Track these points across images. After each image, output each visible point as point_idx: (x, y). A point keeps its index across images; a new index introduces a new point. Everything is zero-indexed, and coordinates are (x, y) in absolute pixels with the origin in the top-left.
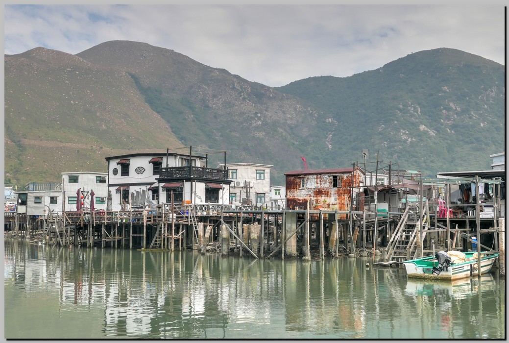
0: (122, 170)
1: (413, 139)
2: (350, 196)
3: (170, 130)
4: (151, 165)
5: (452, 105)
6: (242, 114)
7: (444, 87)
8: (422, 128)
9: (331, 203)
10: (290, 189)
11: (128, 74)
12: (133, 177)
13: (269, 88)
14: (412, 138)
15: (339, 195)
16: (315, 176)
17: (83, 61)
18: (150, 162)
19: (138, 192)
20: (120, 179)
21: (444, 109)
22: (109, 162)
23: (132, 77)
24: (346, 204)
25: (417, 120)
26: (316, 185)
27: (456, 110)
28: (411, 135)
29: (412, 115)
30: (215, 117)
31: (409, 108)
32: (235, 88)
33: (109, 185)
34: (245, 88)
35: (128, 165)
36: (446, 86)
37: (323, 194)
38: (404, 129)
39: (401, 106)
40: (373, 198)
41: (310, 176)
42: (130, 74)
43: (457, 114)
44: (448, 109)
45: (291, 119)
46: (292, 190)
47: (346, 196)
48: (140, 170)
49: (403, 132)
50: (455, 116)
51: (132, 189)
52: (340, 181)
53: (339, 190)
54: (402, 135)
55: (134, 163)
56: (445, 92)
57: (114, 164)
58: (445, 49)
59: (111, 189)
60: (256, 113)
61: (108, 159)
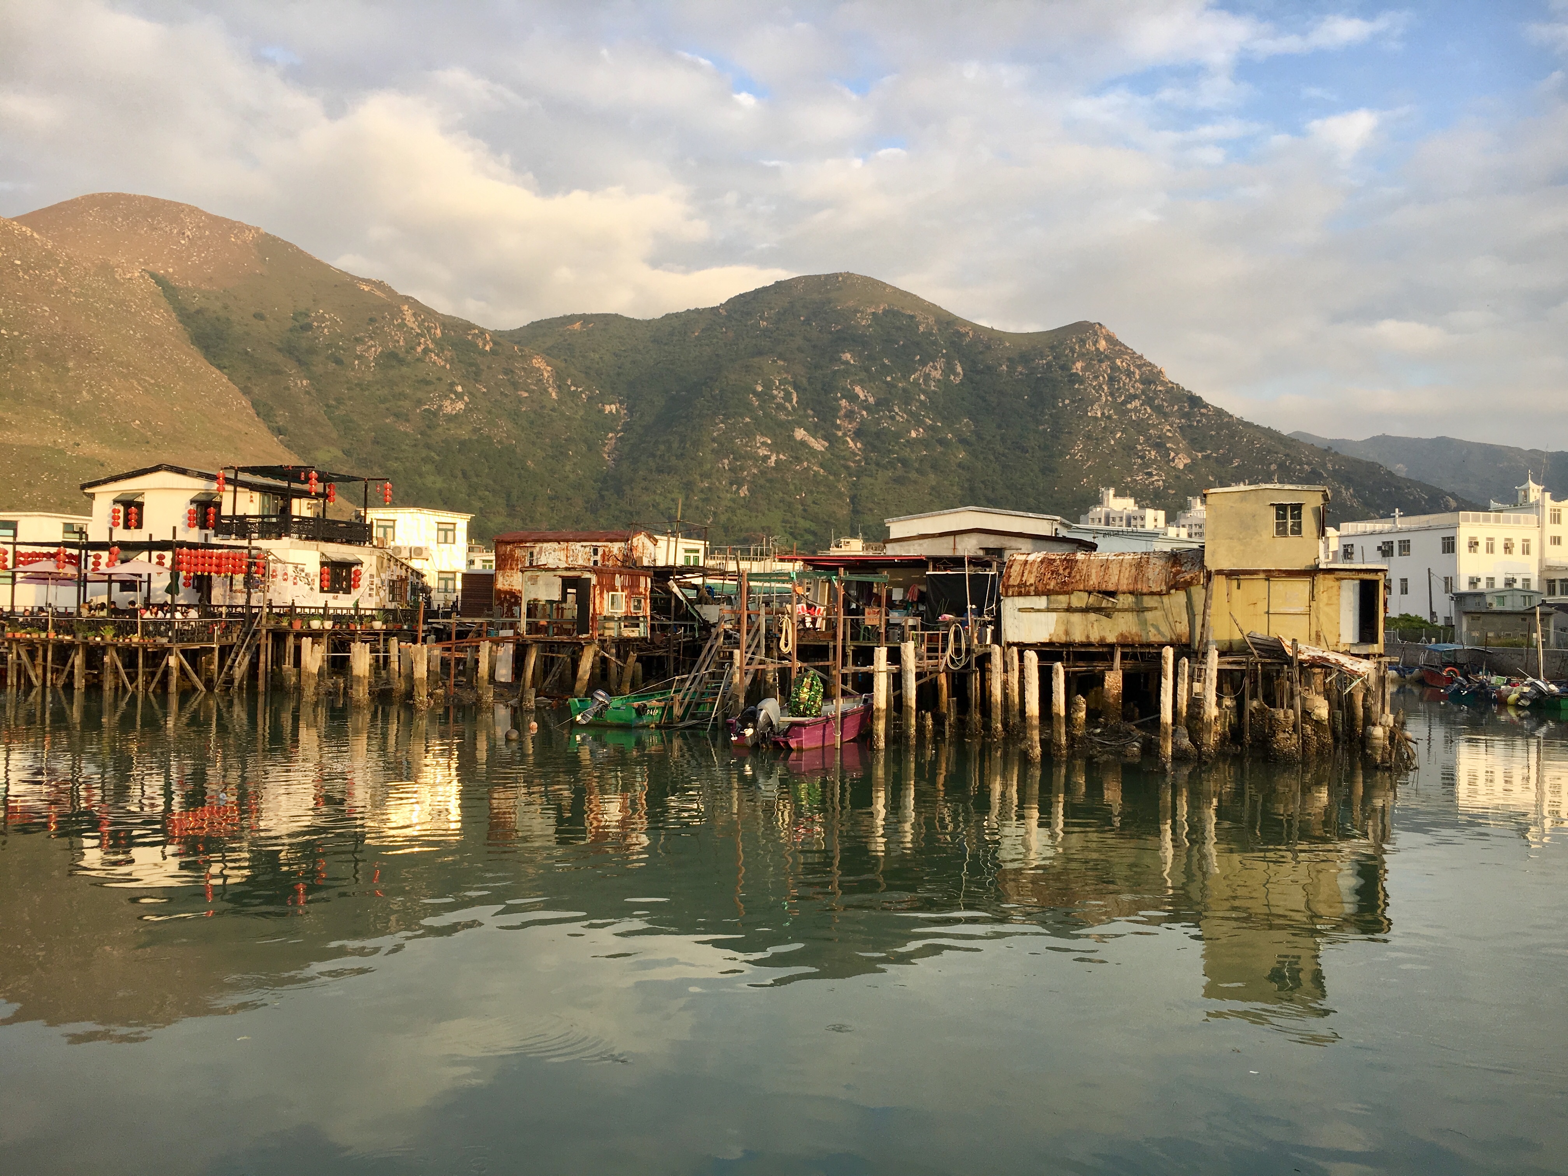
1: (781, 456)
3: (252, 411)
5: (858, 389)
7: (844, 352)
8: (800, 434)
11: (147, 276)
14: (778, 453)
17: (32, 235)
21: (843, 397)
23: (156, 282)
25: (790, 418)
27: (866, 401)
28: (775, 447)
29: (780, 407)
31: (775, 392)
32: (406, 325)
34: (429, 329)
36: (849, 351)
38: (762, 434)
39: (759, 388)
41: (545, 545)
42: (153, 276)
43: (867, 408)
44: (852, 398)
49: (762, 440)
50: (864, 413)
54: (759, 448)
56: (847, 363)
60: (453, 384)
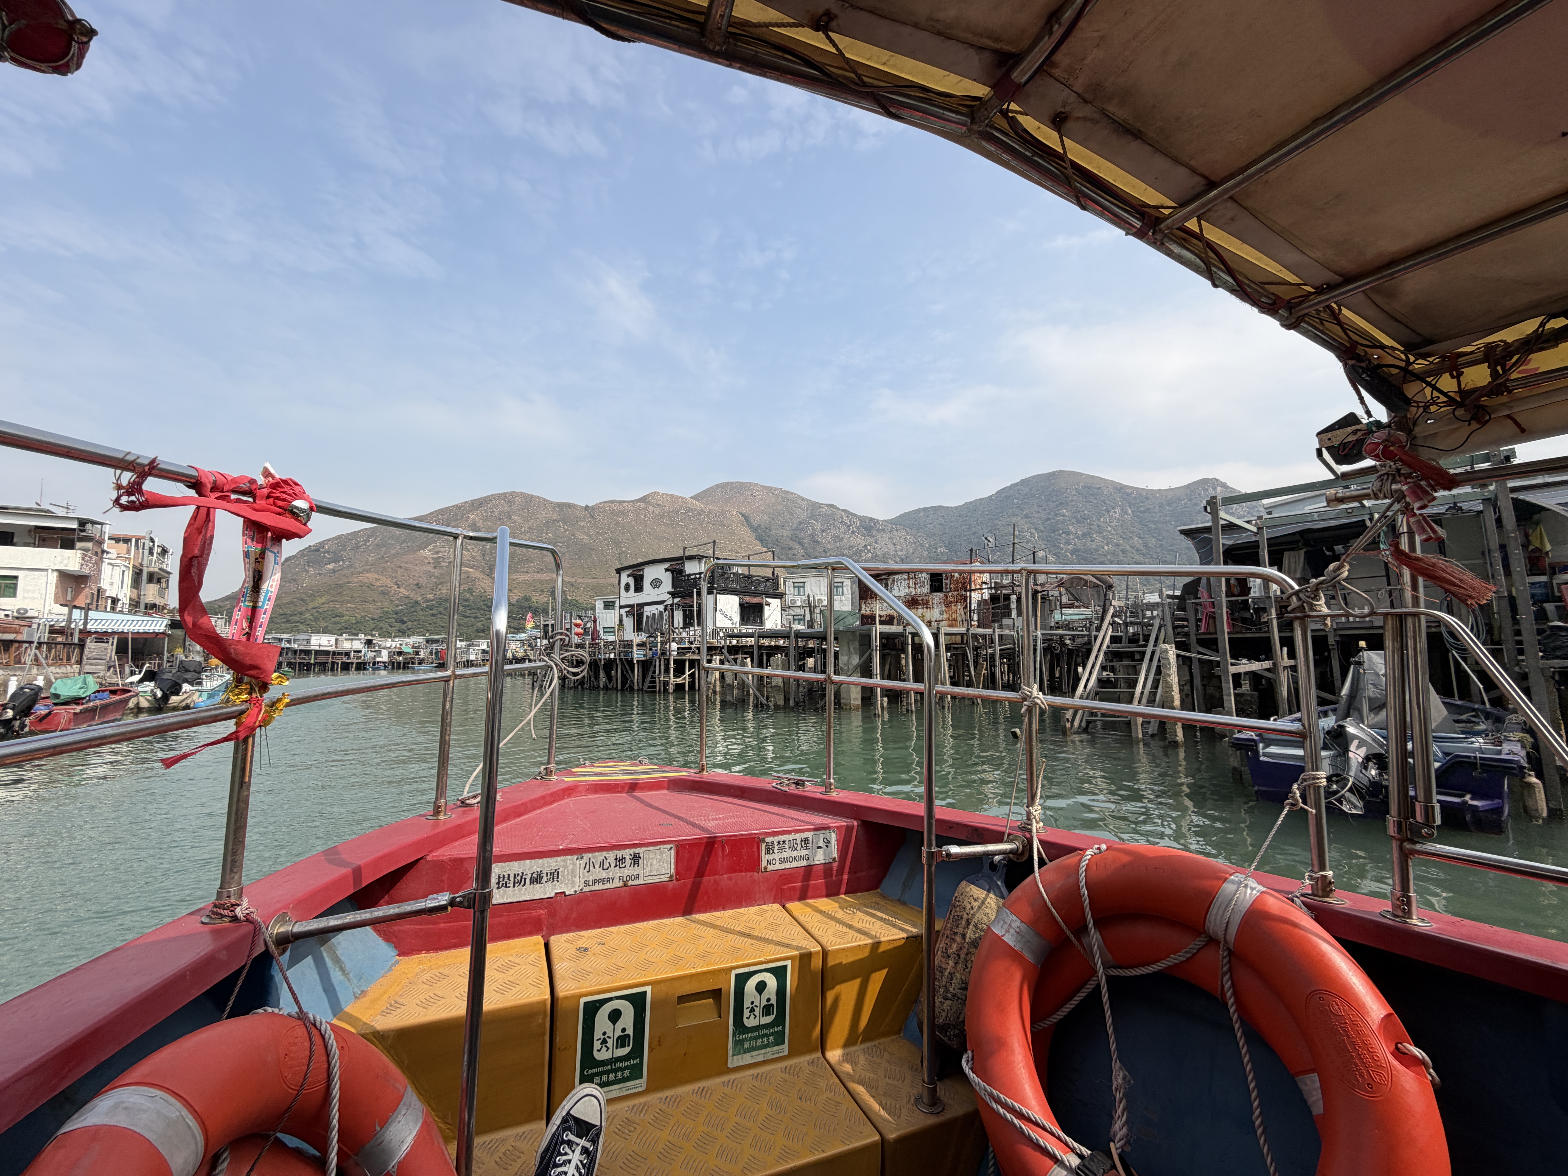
0: (635, 585)
2: (966, 607)
4: (669, 574)
6: (851, 547)
9: (933, 620)
10: (866, 598)
11: (738, 514)
12: (649, 594)
13: (878, 521)
15: (948, 605)
16: (905, 576)
18: (666, 570)
19: (654, 615)
20: (632, 598)
22: (620, 574)
23: (742, 516)
24: (959, 619)
26: (907, 591)
30: (824, 551)
32: (844, 522)
33: (621, 607)
35: (642, 577)
37: (920, 604)
40: (1008, 607)
41: (896, 577)
42: (741, 513)
45: (902, 550)
46: (869, 601)
47: (959, 606)
48: (656, 583)
51: (648, 611)
52: (948, 582)
53: (946, 596)
55: (650, 573)
57: (625, 579)
58: (1061, 471)
59: (623, 611)
60: (866, 546)
61: (619, 571)
